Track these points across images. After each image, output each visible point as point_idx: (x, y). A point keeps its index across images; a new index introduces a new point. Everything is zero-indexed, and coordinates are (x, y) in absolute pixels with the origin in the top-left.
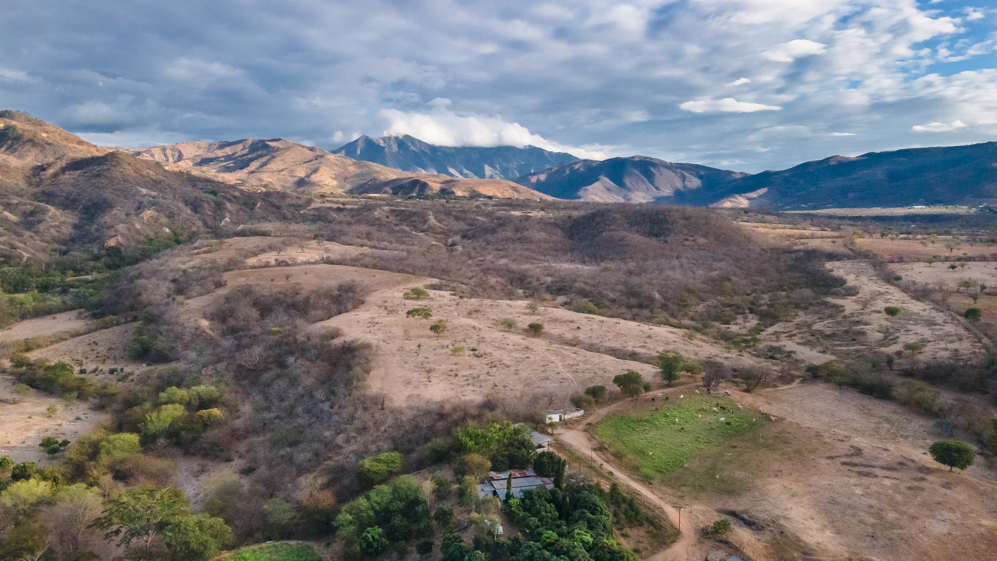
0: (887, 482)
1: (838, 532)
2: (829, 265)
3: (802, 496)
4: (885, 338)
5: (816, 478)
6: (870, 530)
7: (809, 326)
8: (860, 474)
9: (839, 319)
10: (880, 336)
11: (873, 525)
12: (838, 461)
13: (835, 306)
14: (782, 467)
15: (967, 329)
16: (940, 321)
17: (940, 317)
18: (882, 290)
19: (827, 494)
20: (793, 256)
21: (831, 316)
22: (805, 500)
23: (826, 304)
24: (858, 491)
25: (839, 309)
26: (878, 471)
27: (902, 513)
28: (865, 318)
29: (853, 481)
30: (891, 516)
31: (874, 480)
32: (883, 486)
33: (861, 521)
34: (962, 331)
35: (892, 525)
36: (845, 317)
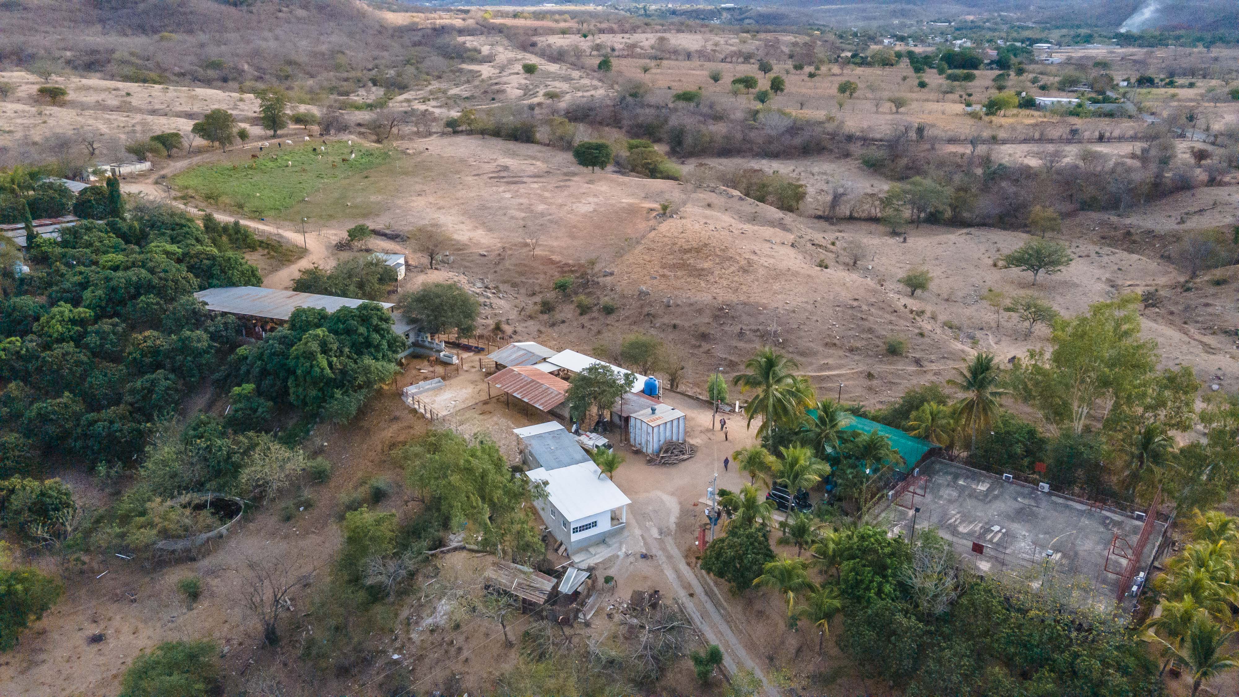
0: (536, 186)
1: (490, 230)
2: (461, 39)
3: (450, 208)
4: (525, 95)
5: (464, 192)
6: (522, 223)
7: (445, 92)
8: (508, 183)
9: (476, 83)
10: (520, 92)
11: (524, 219)
12: (485, 177)
13: (471, 71)
14: (425, 188)
15: (600, 80)
16: (577, 77)
17: (576, 74)
18: (519, 57)
19: (476, 203)
20: (420, 33)
21: (468, 82)
22: (453, 211)
23: (461, 71)
24: (508, 195)
25: (476, 74)
26: (525, 179)
27: (550, 204)
28: (504, 79)
29: (501, 189)
30: (541, 207)
31: (521, 186)
32: (531, 189)
33: (512, 218)
34: (595, 82)
35: (542, 215)
36: (483, 81)
